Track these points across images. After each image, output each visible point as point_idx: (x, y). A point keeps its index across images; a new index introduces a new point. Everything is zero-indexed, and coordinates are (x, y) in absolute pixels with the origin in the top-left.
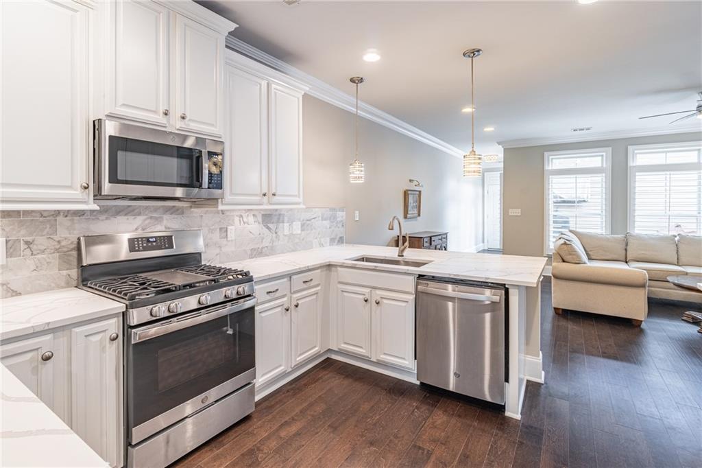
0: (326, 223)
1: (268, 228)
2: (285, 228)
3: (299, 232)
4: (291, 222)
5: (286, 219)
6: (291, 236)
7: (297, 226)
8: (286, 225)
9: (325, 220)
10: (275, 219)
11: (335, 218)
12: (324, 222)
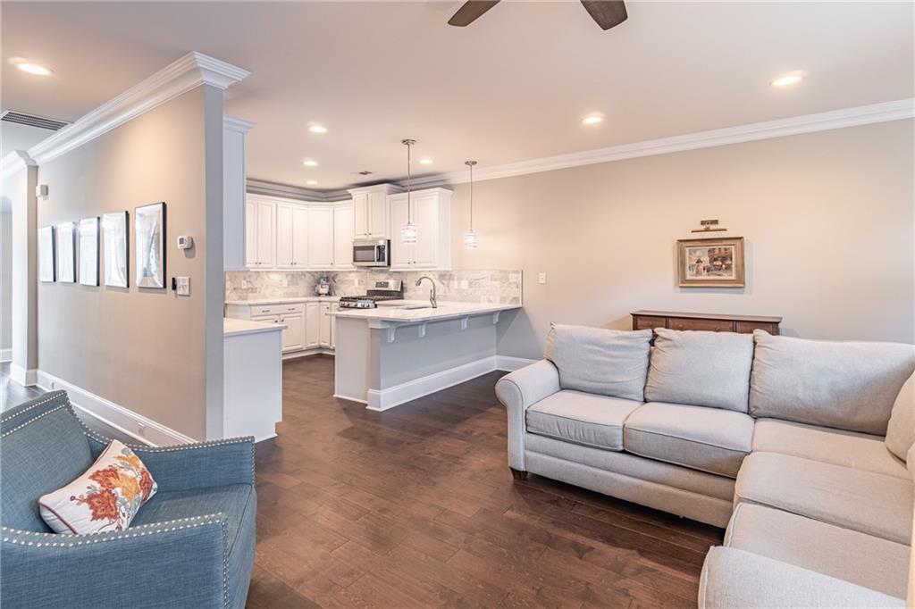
0: (497, 284)
1: (443, 283)
2: (455, 284)
3: (466, 287)
4: (460, 279)
5: (455, 278)
6: (460, 291)
7: (465, 285)
8: (456, 282)
9: (496, 280)
10: (447, 277)
11: (507, 279)
12: (493, 282)
